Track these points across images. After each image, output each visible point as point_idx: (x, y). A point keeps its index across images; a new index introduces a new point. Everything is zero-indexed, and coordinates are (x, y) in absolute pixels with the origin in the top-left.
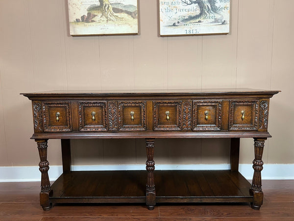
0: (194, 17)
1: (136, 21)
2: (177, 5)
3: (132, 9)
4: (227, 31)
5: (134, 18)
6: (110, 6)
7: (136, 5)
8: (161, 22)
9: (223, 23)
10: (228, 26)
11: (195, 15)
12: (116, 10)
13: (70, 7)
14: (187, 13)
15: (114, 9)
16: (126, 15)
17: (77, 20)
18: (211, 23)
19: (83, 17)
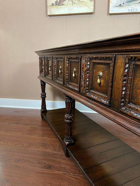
5: (91, 1)
17: (52, 4)
19: (56, 2)
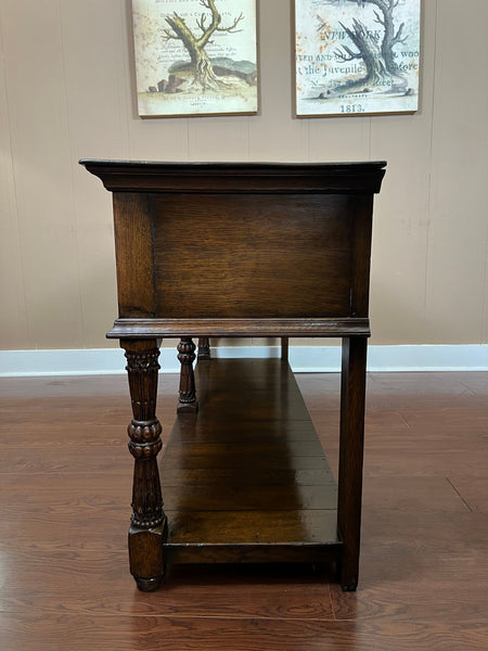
0: (356, 82)
1: (255, 89)
2: (327, 62)
3: (247, 68)
4: (414, 108)
5: (251, 85)
6: (209, 63)
7: (254, 61)
8: (298, 92)
9: (407, 94)
10: (416, 99)
11: (357, 78)
12: (220, 71)
13: (138, 65)
14: (344, 74)
15: (216, 69)
16: (237, 79)
17: (150, 88)
18: (386, 93)
19: (161, 84)
